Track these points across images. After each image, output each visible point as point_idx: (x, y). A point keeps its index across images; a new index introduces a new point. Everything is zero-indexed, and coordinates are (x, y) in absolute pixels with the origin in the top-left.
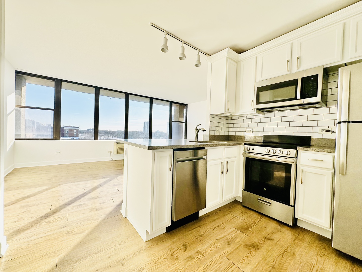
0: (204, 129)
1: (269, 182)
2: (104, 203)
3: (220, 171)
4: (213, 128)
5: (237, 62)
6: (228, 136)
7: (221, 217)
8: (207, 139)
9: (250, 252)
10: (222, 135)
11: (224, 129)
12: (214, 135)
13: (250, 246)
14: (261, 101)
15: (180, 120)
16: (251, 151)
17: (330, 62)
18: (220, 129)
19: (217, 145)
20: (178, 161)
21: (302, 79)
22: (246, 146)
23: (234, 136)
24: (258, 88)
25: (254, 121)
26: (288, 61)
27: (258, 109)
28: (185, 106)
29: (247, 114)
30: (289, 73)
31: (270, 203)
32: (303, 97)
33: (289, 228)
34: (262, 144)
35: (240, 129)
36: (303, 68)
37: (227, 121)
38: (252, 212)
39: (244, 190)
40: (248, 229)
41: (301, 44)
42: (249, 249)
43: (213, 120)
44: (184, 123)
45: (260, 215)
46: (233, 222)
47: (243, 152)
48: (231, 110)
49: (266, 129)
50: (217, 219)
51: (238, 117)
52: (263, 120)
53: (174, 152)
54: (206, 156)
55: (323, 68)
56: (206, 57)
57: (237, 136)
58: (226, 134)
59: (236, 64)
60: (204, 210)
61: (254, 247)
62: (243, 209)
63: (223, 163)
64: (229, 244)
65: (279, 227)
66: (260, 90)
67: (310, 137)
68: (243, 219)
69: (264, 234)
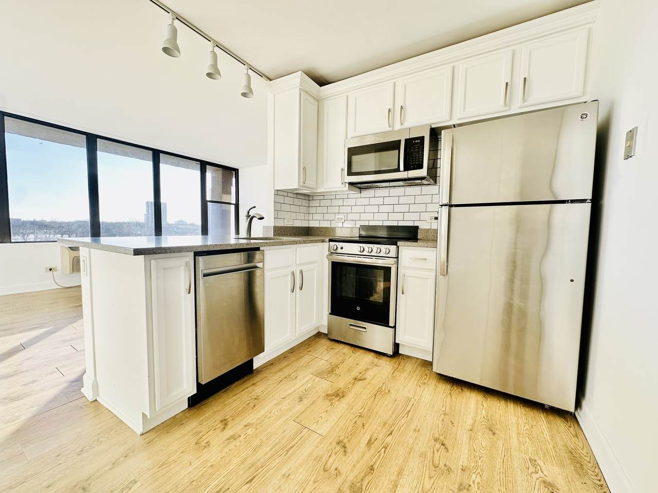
0: (260, 215)
1: (371, 298)
2: (34, 382)
3: (289, 287)
4: (281, 215)
5: (318, 101)
6: (308, 228)
7: (293, 362)
8: (271, 234)
9: (331, 404)
10: (297, 227)
11: (301, 216)
12: (283, 227)
13: (332, 396)
14: (354, 170)
15: (225, 198)
16: (339, 251)
17: (437, 121)
18: (293, 216)
19: (283, 244)
20: (205, 275)
21: (406, 140)
22: (331, 243)
23: (318, 228)
24: (349, 149)
25: (347, 202)
26: (389, 110)
27: (351, 184)
28: (234, 172)
29: (336, 191)
30: (391, 129)
31: (365, 328)
32: (407, 168)
33: (388, 359)
34: (358, 239)
35: (327, 217)
36: (407, 125)
37: (305, 203)
38: (342, 346)
39: (330, 314)
40: (333, 371)
41: (405, 86)
42: (330, 400)
43: (280, 199)
44: (234, 206)
45: (353, 348)
46: (312, 365)
47: (327, 253)
48: (308, 183)
49: (364, 217)
50: (286, 366)
51: (323, 195)
52: (360, 202)
53: (196, 257)
54: (262, 264)
55: (430, 127)
56: (263, 81)
57: (322, 228)
58: (304, 224)
59: (316, 103)
60: (261, 355)
61: (337, 395)
62: (328, 343)
63: (293, 274)
64: (301, 401)
65: (376, 360)
66: (352, 152)
67: (417, 227)
68: (326, 359)
69: (355, 373)
